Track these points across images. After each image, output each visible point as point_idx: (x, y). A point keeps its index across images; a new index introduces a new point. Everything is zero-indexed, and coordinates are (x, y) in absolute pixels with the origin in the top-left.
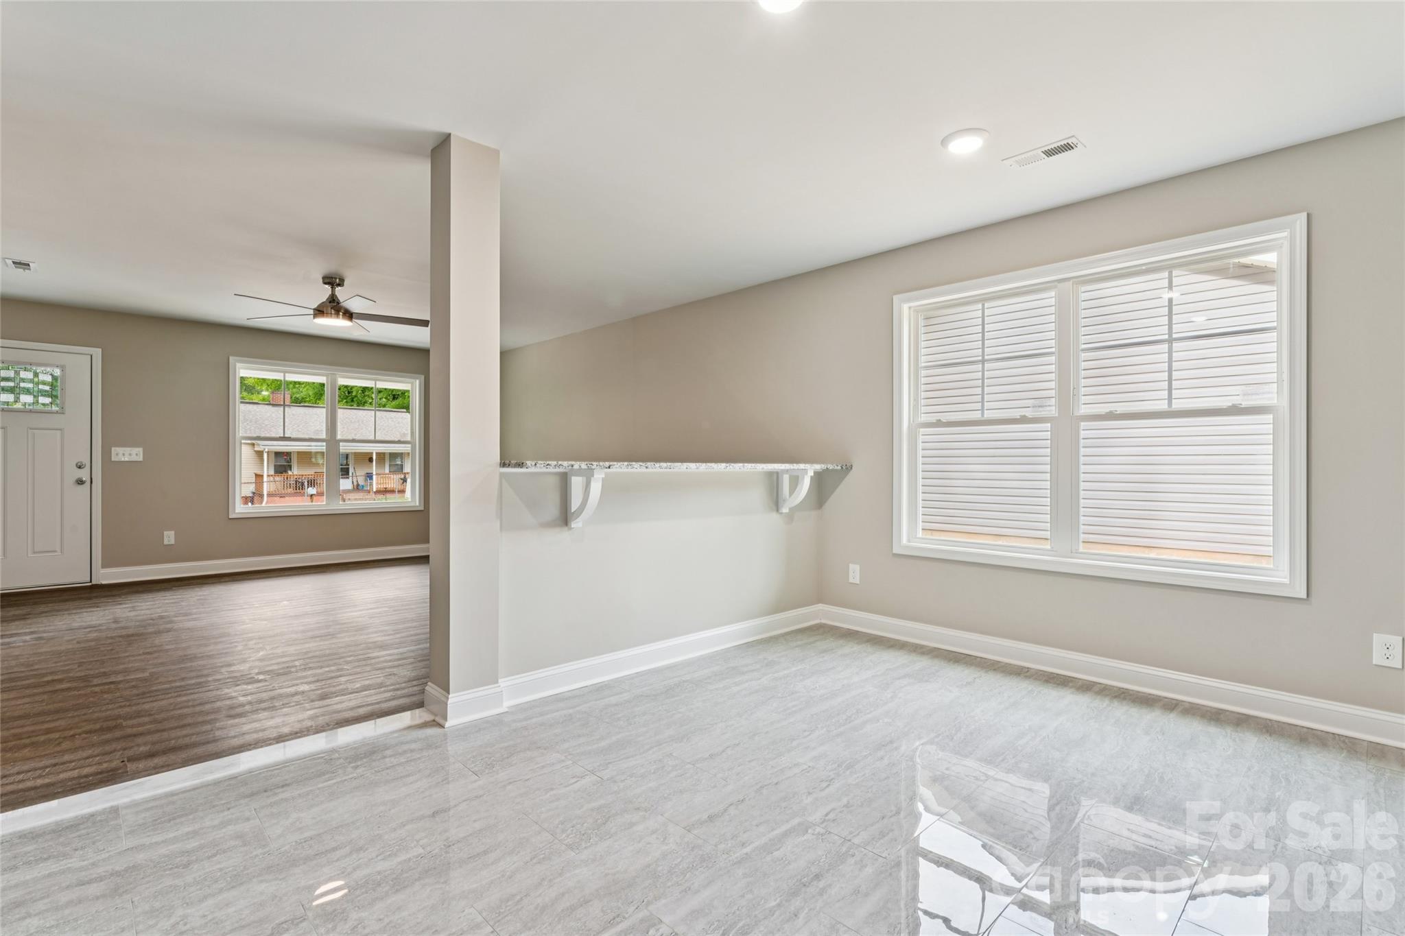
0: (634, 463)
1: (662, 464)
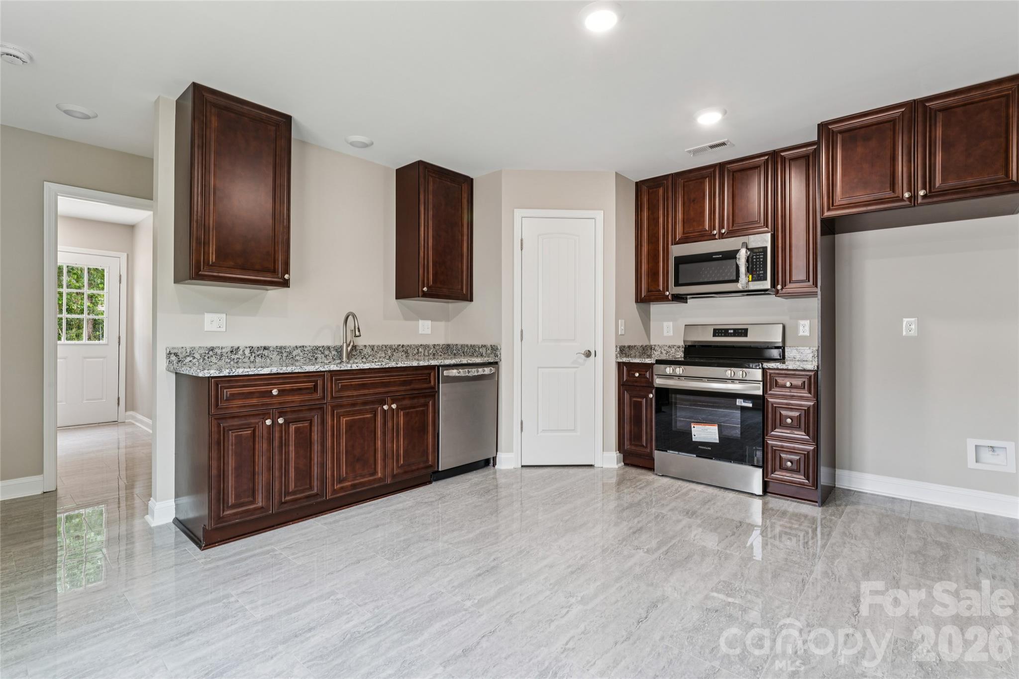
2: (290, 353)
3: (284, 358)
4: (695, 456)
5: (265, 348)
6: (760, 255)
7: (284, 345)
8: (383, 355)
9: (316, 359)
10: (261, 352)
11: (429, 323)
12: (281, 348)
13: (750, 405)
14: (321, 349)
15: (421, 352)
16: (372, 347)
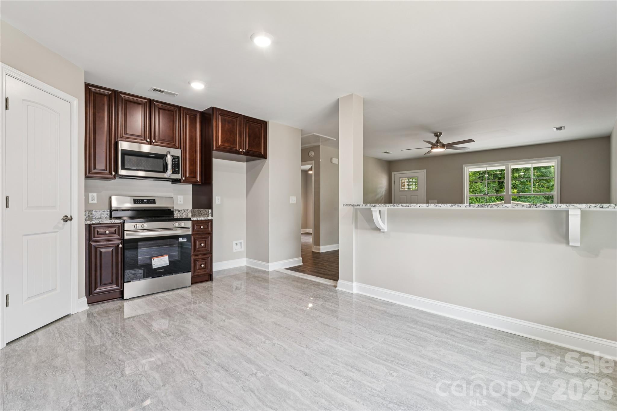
0: (387, 204)
1: (403, 204)
4: (151, 278)
6: (176, 160)
13: (186, 240)
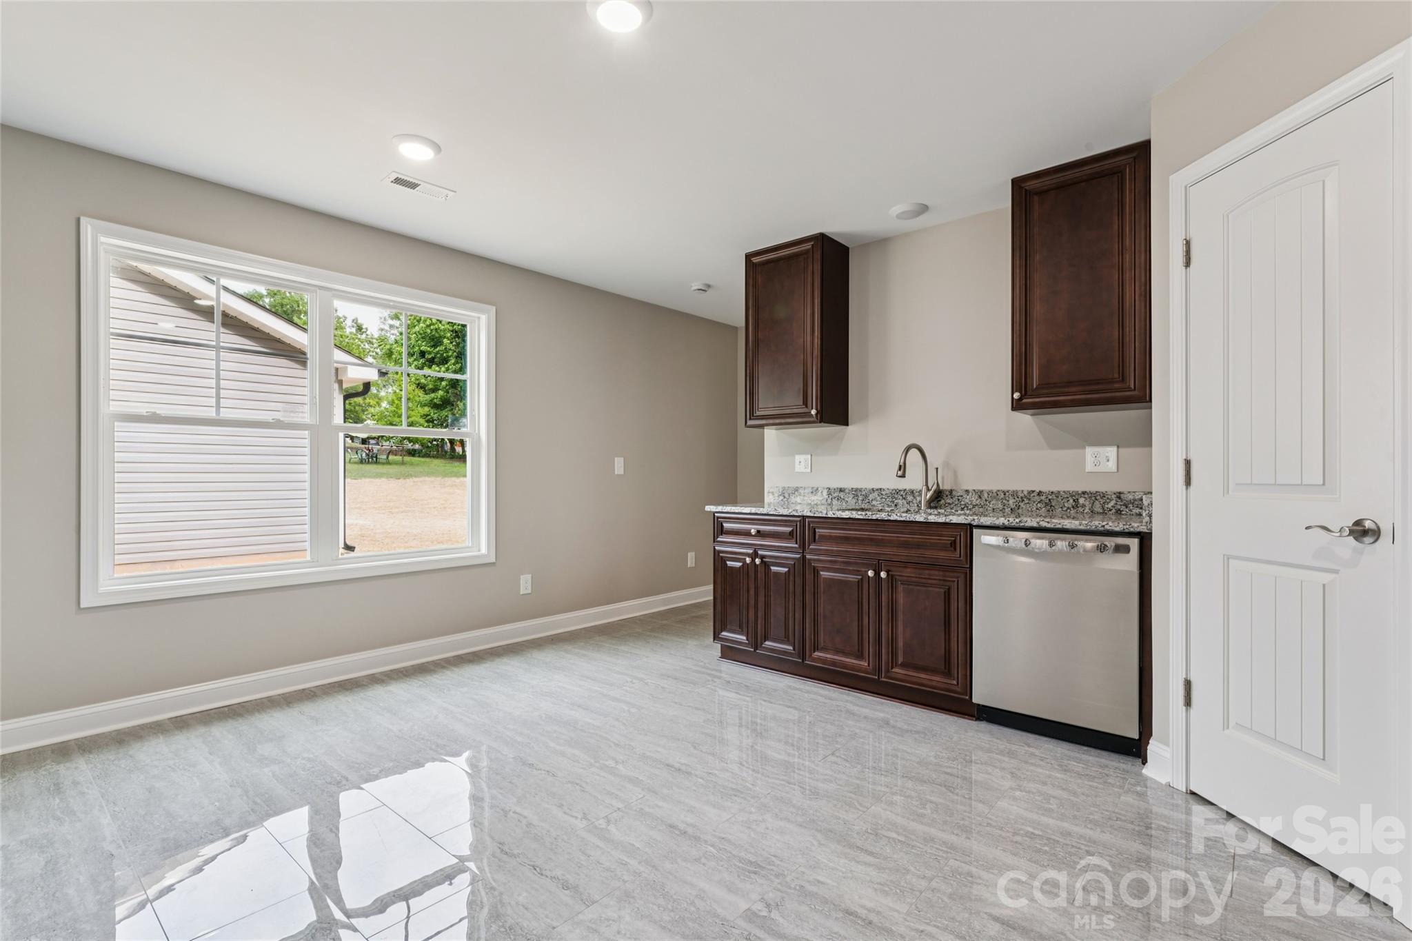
2: (866, 496)
3: (860, 502)
5: (841, 490)
7: (859, 487)
8: (1000, 506)
9: (896, 505)
10: (836, 495)
11: (1111, 452)
12: (857, 490)
14: (902, 493)
15: (1084, 506)
16: (980, 494)
